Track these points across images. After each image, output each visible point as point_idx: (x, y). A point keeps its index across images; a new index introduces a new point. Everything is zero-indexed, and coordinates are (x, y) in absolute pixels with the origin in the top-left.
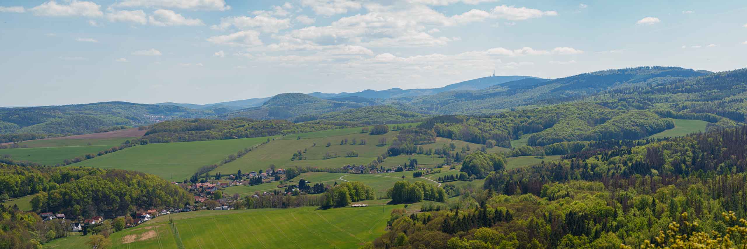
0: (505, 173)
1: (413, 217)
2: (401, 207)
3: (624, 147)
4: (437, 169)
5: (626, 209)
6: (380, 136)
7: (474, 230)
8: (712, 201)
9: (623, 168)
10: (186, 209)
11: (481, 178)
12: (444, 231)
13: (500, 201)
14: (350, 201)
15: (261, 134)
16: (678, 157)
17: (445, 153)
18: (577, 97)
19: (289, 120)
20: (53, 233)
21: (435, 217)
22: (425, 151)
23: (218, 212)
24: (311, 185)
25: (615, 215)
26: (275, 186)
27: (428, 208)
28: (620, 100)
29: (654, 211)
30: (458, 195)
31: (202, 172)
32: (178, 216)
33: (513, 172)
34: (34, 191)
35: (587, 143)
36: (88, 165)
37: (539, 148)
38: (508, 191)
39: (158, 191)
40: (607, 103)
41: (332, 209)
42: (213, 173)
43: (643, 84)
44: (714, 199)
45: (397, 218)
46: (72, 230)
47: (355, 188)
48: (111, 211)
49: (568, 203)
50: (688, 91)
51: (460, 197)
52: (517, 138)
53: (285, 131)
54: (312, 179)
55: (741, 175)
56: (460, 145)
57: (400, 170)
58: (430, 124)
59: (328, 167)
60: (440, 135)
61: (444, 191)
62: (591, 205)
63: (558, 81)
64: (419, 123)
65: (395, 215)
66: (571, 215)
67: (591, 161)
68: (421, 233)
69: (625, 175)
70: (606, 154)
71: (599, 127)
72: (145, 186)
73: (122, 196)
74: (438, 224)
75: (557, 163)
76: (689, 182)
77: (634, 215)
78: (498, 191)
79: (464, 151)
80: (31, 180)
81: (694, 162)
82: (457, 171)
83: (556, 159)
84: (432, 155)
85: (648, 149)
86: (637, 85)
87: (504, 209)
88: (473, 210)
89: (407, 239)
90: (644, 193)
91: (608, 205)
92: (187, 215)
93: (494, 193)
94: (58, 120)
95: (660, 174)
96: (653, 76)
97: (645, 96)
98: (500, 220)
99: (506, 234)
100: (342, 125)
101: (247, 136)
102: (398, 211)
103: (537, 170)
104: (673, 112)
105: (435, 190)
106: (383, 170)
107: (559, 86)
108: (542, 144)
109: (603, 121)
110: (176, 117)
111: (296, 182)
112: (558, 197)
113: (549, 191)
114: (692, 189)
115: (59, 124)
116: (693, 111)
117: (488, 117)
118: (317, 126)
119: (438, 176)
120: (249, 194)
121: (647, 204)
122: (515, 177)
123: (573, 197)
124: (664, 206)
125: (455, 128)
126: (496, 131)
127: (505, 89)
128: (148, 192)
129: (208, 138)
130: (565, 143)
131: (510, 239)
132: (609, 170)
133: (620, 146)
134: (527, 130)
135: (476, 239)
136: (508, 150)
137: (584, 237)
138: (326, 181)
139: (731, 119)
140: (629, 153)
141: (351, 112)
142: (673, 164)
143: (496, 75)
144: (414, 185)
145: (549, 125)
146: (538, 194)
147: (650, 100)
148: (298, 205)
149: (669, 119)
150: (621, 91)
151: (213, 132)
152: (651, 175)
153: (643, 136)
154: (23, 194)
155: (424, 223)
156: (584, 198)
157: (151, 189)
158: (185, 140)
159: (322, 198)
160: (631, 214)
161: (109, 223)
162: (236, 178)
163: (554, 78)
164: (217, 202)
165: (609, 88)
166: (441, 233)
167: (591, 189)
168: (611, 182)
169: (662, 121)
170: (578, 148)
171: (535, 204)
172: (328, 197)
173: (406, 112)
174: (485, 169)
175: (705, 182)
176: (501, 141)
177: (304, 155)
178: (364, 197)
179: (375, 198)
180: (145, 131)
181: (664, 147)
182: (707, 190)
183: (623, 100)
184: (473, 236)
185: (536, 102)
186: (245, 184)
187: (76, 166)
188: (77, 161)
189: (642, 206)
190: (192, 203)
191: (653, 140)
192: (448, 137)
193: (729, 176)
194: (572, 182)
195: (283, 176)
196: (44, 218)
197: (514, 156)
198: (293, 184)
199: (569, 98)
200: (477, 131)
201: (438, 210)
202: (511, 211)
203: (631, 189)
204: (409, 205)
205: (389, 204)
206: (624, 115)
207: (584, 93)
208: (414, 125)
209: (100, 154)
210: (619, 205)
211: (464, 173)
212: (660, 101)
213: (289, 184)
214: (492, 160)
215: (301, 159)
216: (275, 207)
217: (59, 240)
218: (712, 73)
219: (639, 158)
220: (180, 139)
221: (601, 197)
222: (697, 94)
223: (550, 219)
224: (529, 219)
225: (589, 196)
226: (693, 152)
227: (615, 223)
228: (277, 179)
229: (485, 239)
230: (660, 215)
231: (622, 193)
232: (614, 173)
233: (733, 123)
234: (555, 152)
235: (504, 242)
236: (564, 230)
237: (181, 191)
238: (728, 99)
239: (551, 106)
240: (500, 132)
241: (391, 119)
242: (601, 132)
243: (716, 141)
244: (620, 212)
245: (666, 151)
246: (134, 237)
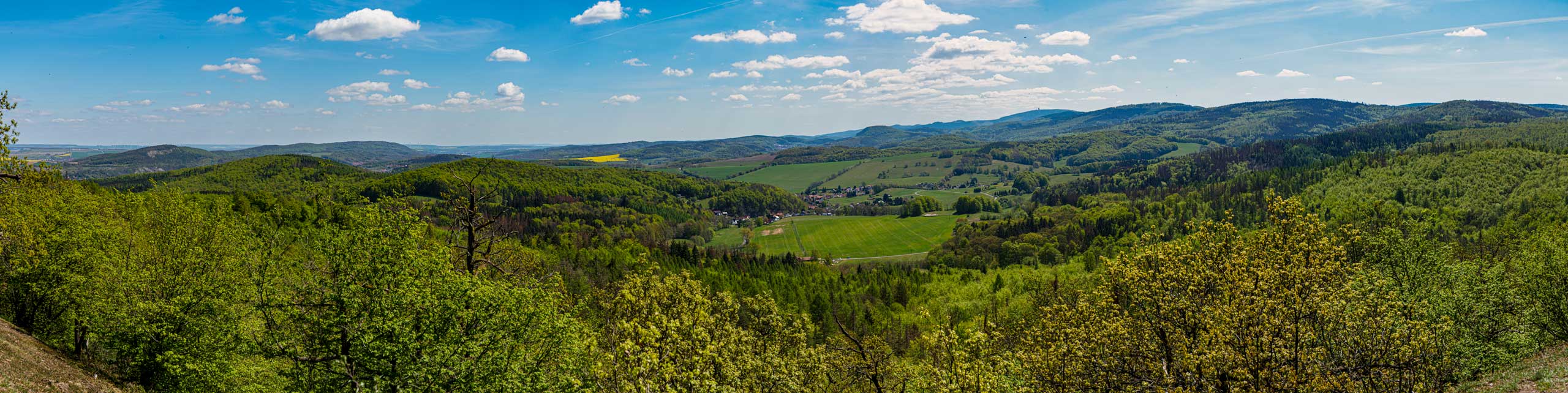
0: (1048, 188)
1: (974, 225)
2: (964, 217)
3: (1141, 165)
4: (993, 186)
5: (1143, 213)
6: (947, 159)
7: (1023, 235)
8: (1204, 204)
9: (1141, 182)
10: (802, 214)
11: (1029, 192)
12: (999, 236)
13: (1044, 211)
14: (923, 212)
15: (854, 158)
16: (1180, 171)
17: (999, 172)
18: (1106, 126)
19: (876, 147)
20: (721, 225)
21: (992, 224)
22: (983, 171)
23: (823, 217)
24: (893, 198)
25: (1135, 219)
26: (865, 198)
27: (986, 218)
28: (1138, 128)
29: (1163, 214)
30: (1010, 207)
31: (813, 187)
32: (797, 219)
33: (1055, 188)
34: (710, 196)
35: (1113, 163)
36: (739, 179)
37: (1076, 167)
38: (1051, 203)
39: (784, 200)
40: (1129, 131)
41: (909, 218)
42: (820, 188)
43: (1155, 116)
44: (1206, 202)
45: (960, 226)
46: (731, 224)
47: (927, 201)
48: (754, 212)
49: (1098, 211)
50: (1188, 122)
51: (1012, 208)
52: (1058, 160)
53: (873, 156)
54: (893, 194)
55: (1223, 183)
56: (1012, 166)
57: (963, 186)
58: (987, 149)
59: (906, 184)
60: (995, 158)
61: (999, 203)
62: (1116, 212)
63: (1090, 113)
64: (979, 149)
65: (959, 223)
66: (1101, 221)
67: (1116, 177)
68: (980, 238)
69: (1142, 187)
70: (1128, 171)
71: (1122, 150)
72: (775, 196)
73: (761, 202)
74: (994, 230)
75: (1090, 179)
76: (1187, 190)
77: (1149, 218)
78: (1043, 203)
79: (1015, 171)
80: (708, 188)
81: (1191, 175)
82: (1009, 188)
83: (1088, 176)
84: (990, 174)
85: (1159, 166)
86: (1151, 117)
87: (1047, 218)
88: (1023, 219)
89: (968, 242)
90: (1157, 201)
91: (1129, 211)
92: (804, 218)
93: (1040, 205)
94: (723, 148)
95: (1168, 185)
96: (1162, 110)
97: (1157, 125)
98: (1044, 227)
99: (1049, 237)
100: (917, 151)
101: (844, 160)
102: (962, 220)
103: (1073, 185)
104: (1177, 138)
105: (992, 203)
106: (949, 187)
107: (1090, 117)
108: (1078, 164)
109: (1125, 145)
110: (795, 145)
111: (881, 195)
112: (1091, 206)
113: (1083, 202)
114: (1190, 195)
115: (724, 151)
116: (1191, 137)
117: (1034, 143)
118: (897, 152)
119: (994, 191)
120: (847, 204)
121: (1158, 209)
122: (1056, 192)
123: (1102, 206)
124: (1171, 209)
125: (1008, 152)
126: (1041, 154)
127: (1048, 120)
128: (777, 199)
129: (817, 161)
130: (1096, 163)
131: (1053, 241)
132: (1130, 183)
133: (1138, 165)
134: (1066, 153)
135: (1026, 242)
136: (1050, 170)
137: (1111, 237)
138: (904, 195)
139: (1217, 142)
140: (1145, 169)
141: (923, 140)
142: (1177, 177)
143: (1041, 109)
144: (974, 198)
145: (1084, 148)
146: (1075, 205)
147: (1161, 128)
148: (883, 214)
149: (1174, 143)
150: (1139, 122)
151: (820, 157)
152: (1162, 187)
153: (1155, 157)
154: (705, 197)
155: (983, 229)
156: (1111, 206)
157: (779, 198)
158: (801, 163)
159: (901, 209)
160: (1146, 217)
161: (752, 221)
162: (837, 192)
163: (1088, 111)
164: (824, 210)
165: (1130, 119)
166: (997, 238)
167: (1116, 199)
168: (1132, 192)
169: (1169, 144)
170: (1106, 166)
171: (1072, 213)
172: (905, 209)
173: (968, 140)
174: (1032, 185)
175: (1199, 190)
176: (1045, 162)
177: (887, 175)
178: (934, 209)
179: (943, 209)
180: (775, 156)
181: (1171, 165)
182: (1201, 196)
183: (1141, 128)
184: (1022, 240)
185: (1074, 130)
186: (843, 197)
187: (733, 180)
188: (734, 177)
189: (1155, 210)
190: (806, 209)
191: (1163, 160)
192: (1002, 160)
193: (1215, 184)
194: (1102, 194)
195: (872, 191)
196: (716, 214)
197: (1055, 174)
198: (879, 197)
199: (1099, 127)
200: (1025, 154)
201: (994, 219)
202: (1053, 219)
203: (1146, 197)
204: (970, 215)
205: (954, 214)
206: (1141, 140)
207: (1111, 123)
208: (974, 150)
209: (747, 172)
210: (1138, 211)
211: (1015, 189)
212: (1168, 129)
213: (876, 197)
214: (1038, 177)
215: (884, 178)
216: (865, 215)
217: (725, 230)
218: (1204, 108)
219: (1152, 173)
220: (798, 162)
221: (1124, 205)
222: (1194, 124)
223: (1084, 225)
224: (1068, 225)
225: (1115, 204)
226: (1191, 167)
227: (1134, 225)
228: (867, 193)
229: (1032, 242)
230: (1167, 216)
231: (1140, 201)
232: (1134, 186)
233: (1218, 145)
234: (1088, 170)
235: (1047, 244)
236: (1095, 232)
237: (799, 200)
238: (1214, 128)
239: (1085, 134)
240: (1044, 155)
241: (956, 146)
242: (1124, 154)
243: (1207, 159)
244: (1138, 216)
245: (1172, 168)
246: (769, 231)
